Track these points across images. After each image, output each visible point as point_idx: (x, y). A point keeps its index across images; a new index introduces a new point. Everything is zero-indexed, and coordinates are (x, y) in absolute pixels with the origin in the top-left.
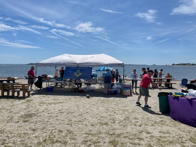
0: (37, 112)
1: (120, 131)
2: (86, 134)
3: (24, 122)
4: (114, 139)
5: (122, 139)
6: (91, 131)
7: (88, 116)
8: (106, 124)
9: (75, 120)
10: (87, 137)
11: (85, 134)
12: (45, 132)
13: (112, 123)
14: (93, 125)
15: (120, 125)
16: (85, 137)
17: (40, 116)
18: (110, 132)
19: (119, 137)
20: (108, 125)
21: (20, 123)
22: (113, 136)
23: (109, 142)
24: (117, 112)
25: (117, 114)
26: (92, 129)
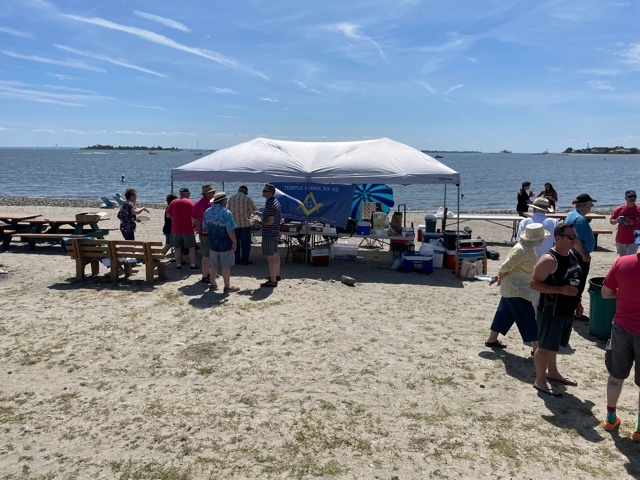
0: (220, 338)
1: (502, 407)
2: (408, 416)
3: (202, 374)
4: (496, 433)
5: (521, 433)
6: (416, 405)
7: (382, 353)
8: (449, 381)
9: (351, 366)
10: (415, 426)
11: (403, 415)
12: (285, 410)
13: (465, 377)
14: (412, 387)
15: (493, 387)
16: (410, 428)
17: (238, 352)
18: (473, 411)
19: (510, 427)
20: (457, 384)
21: (192, 375)
22: (489, 423)
23: (488, 443)
24: (461, 338)
25: (468, 347)
26: (416, 401)
